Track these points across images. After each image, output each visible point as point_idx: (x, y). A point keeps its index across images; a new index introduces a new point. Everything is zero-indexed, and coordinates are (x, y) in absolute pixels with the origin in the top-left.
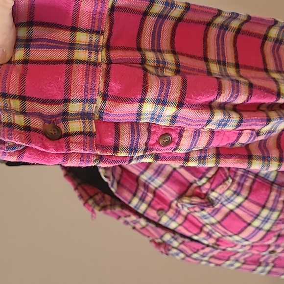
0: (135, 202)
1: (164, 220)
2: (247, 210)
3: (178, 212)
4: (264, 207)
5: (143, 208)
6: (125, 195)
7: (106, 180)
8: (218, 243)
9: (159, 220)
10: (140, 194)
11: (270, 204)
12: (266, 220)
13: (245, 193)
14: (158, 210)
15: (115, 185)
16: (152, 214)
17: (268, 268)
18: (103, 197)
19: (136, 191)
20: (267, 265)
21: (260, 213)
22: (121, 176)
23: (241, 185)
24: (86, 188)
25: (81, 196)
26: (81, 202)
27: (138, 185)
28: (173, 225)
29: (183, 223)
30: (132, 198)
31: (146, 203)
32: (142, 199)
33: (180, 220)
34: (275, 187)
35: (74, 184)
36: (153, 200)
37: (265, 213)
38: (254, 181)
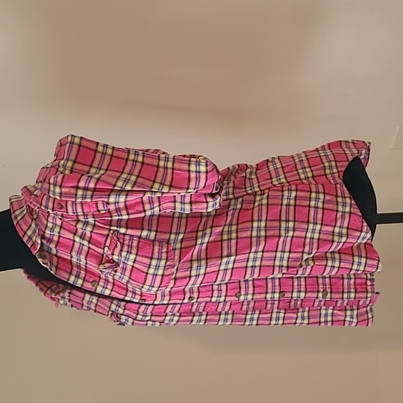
0: (72, 279)
1: (99, 290)
2: (141, 263)
3: (107, 281)
4: (152, 258)
5: (79, 283)
6: (63, 275)
7: (45, 266)
8: (143, 298)
9: (96, 290)
10: (75, 273)
11: (156, 255)
12: (157, 267)
13: (134, 251)
14: (92, 282)
15: (54, 269)
16: (88, 286)
17: (203, 317)
18: (58, 287)
19: (71, 271)
20: (201, 314)
21: (151, 263)
22: (58, 263)
23: (130, 246)
24: (44, 283)
25: (41, 290)
26: (42, 294)
27: (72, 267)
28: (107, 292)
29: (113, 288)
30: (69, 277)
31: (81, 279)
32: (77, 276)
33: (110, 286)
34: (157, 243)
35: (35, 282)
36: (85, 275)
37: (154, 262)
38: (139, 242)
